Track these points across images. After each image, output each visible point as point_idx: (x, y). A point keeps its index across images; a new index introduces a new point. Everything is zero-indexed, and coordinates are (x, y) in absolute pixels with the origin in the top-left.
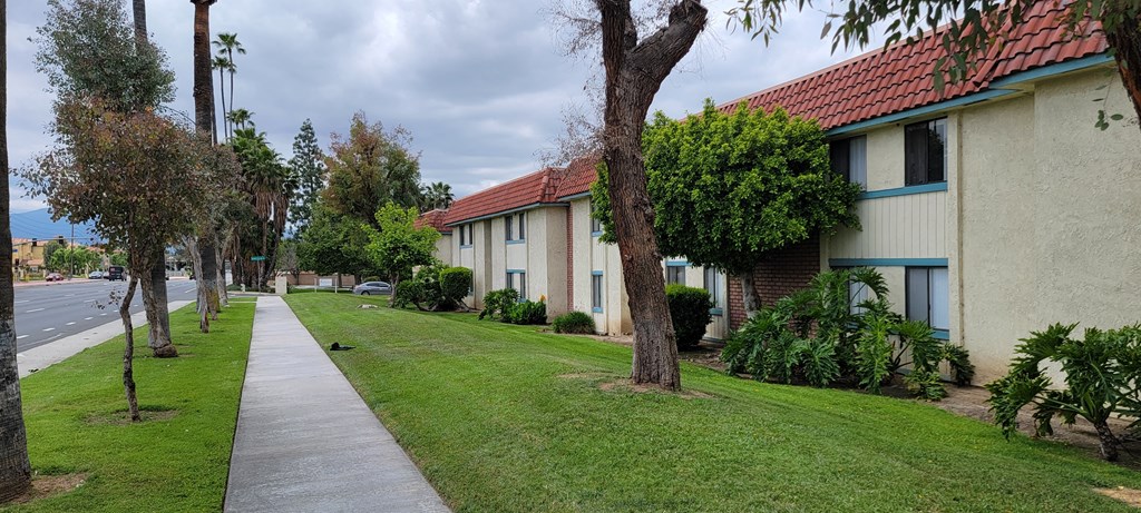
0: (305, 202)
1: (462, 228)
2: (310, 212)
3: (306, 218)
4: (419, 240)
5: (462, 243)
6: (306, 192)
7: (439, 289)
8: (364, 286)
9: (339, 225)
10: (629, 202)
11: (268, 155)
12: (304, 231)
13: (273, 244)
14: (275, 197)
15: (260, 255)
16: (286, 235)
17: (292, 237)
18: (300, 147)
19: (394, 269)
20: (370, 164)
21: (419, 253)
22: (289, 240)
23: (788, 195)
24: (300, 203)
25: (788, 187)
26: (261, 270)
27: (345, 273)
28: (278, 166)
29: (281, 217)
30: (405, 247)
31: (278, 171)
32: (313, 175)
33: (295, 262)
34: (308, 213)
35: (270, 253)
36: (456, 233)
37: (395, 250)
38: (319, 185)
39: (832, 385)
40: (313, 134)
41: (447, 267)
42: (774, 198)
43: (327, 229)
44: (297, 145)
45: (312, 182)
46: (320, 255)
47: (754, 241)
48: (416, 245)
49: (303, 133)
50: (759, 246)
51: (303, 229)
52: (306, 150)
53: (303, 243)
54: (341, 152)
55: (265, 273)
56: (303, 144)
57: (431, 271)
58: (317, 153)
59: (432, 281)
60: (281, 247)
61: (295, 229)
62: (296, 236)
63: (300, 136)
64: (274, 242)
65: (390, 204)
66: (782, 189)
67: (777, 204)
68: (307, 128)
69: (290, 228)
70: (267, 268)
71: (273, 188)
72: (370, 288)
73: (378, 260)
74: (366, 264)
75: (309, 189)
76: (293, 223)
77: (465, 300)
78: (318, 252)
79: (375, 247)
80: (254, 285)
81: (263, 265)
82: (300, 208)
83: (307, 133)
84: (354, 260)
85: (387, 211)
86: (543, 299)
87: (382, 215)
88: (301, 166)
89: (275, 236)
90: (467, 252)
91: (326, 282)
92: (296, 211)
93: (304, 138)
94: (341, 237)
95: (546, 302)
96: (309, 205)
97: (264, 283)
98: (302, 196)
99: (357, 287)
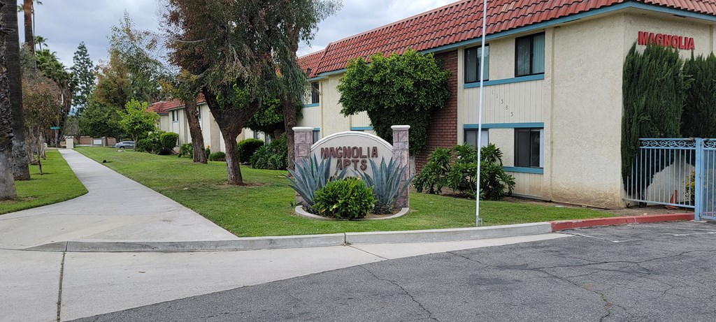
0: (83, 93)
1: (173, 112)
2: (86, 100)
3: (83, 103)
4: (148, 118)
5: (174, 120)
6: (83, 87)
7: (161, 144)
8: (121, 144)
9: (105, 109)
10: (190, 112)
11: (59, 66)
12: (82, 111)
13: (63, 120)
14: (64, 92)
15: (56, 126)
16: (70, 114)
17: (74, 115)
18: (78, 59)
19: (134, 133)
20: (122, 77)
21: (148, 125)
22: (72, 117)
23: (273, 106)
24: (79, 94)
25: (274, 103)
26: (57, 135)
27: (109, 136)
28: (66, 74)
29: (68, 104)
30: (140, 122)
31: (64, 76)
32: (87, 77)
33: (77, 129)
34: (84, 100)
35: (61, 125)
36: (171, 114)
37: (135, 123)
38: (91, 83)
39: (280, 169)
40: (86, 51)
41: (165, 132)
42: (269, 107)
43: (98, 111)
44: (76, 58)
45: (86, 81)
46: (94, 126)
47: (262, 122)
48: (146, 121)
49: (79, 50)
50: (264, 124)
51: (81, 110)
52: (82, 61)
53: (82, 119)
54: (105, 71)
55: (59, 137)
56: (79, 57)
57: (155, 135)
58: (89, 63)
59: (157, 139)
60: (68, 121)
61: (76, 110)
62: (77, 114)
63: (78, 52)
64: (63, 119)
65: (133, 100)
66: (272, 104)
67: (269, 109)
68: (82, 47)
69: (74, 109)
70: (60, 133)
71: (63, 86)
72: (125, 145)
73: (126, 128)
74: (122, 131)
75: (85, 85)
76: (74, 106)
77: (175, 149)
78: (92, 124)
79: (125, 122)
80: (52, 144)
81: (58, 131)
82: (79, 97)
83: (82, 51)
84: (115, 129)
85: (131, 105)
86: (209, 147)
87: (129, 106)
88: (79, 71)
89: (64, 115)
90: (176, 124)
91: (98, 142)
92: (77, 99)
93: (81, 54)
94: (106, 115)
95: (210, 149)
96: (86, 95)
97: (59, 143)
98: (80, 90)
99: (117, 144)
